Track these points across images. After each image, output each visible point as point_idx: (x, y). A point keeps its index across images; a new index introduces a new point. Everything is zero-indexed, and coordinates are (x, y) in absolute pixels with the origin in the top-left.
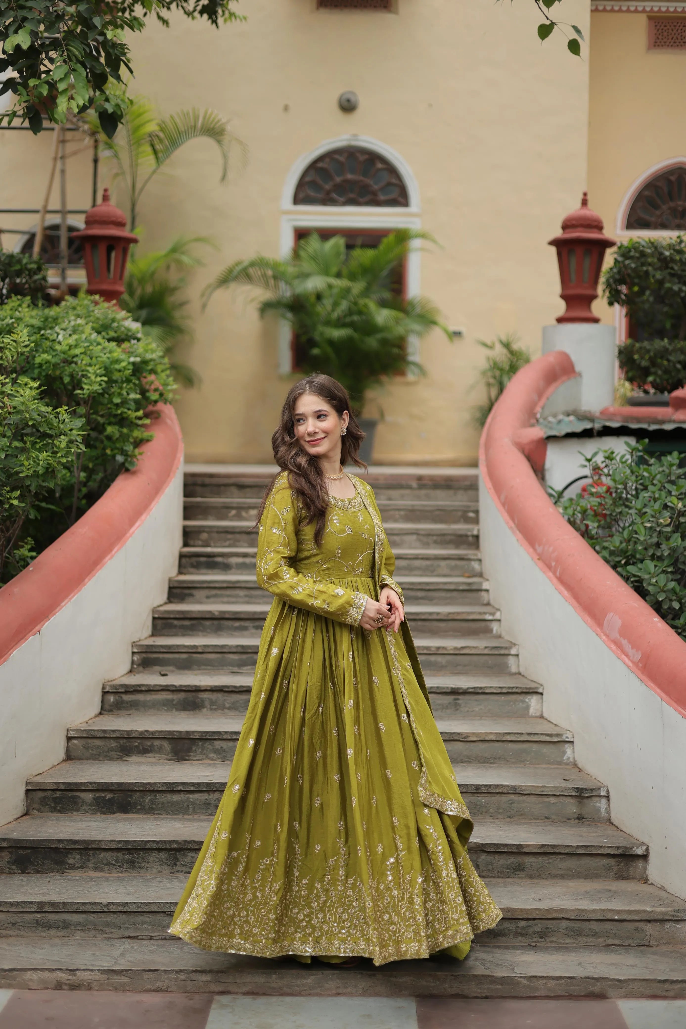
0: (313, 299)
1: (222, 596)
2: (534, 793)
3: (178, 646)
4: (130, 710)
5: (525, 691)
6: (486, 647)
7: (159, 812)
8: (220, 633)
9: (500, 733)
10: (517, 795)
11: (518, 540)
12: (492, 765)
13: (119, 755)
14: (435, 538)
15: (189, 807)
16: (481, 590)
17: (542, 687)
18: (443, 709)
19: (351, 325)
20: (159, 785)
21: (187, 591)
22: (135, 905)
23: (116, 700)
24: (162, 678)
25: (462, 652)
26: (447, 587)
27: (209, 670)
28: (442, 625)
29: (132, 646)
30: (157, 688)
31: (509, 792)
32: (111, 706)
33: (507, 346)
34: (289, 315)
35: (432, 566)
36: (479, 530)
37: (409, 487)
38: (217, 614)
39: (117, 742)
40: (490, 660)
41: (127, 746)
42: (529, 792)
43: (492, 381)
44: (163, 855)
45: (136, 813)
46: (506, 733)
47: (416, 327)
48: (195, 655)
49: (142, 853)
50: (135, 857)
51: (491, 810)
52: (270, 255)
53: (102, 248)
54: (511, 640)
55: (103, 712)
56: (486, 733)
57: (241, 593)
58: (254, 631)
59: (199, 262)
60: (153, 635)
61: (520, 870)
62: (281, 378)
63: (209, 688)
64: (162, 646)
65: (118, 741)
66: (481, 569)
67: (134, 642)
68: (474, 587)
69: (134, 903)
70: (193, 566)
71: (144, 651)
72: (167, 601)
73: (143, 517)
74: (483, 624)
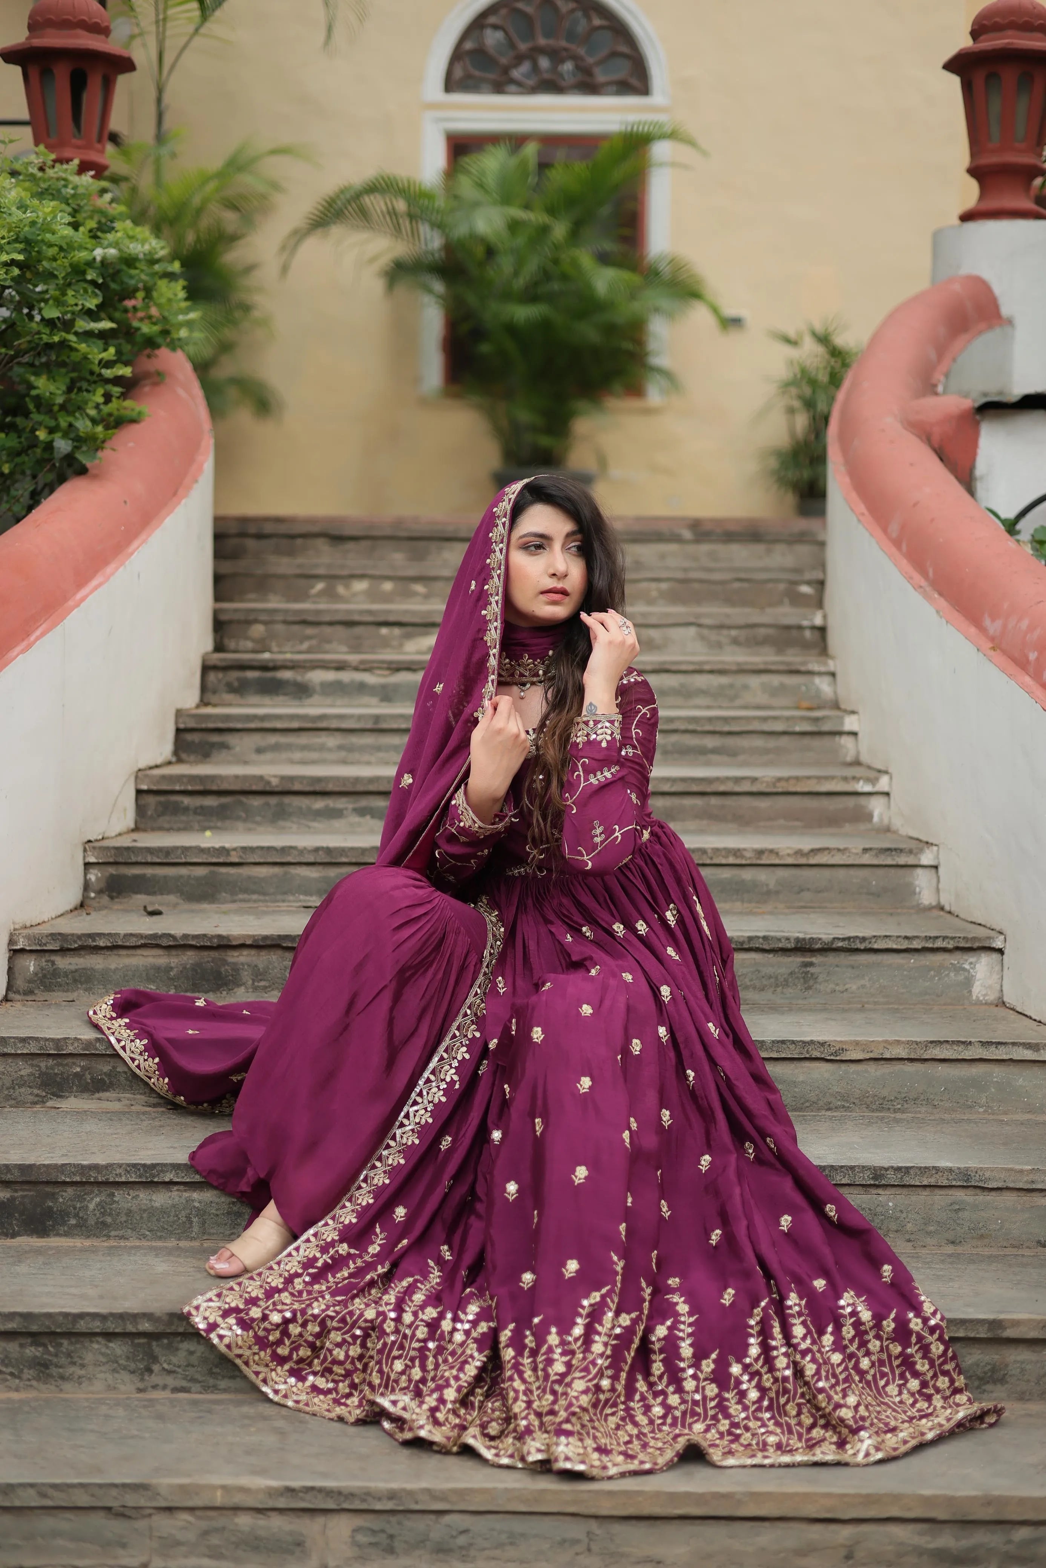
0: (479, 251)
1: (289, 747)
2: (1011, 1185)
3: (186, 849)
4: (73, 991)
5: (962, 944)
6: (865, 850)
7: (121, 1233)
8: (281, 823)
9: (917, 1043)
10: (970, 1192)
11: (938, 612)
12: (899, 1116)
13: (37, 1095)
14: (734, 633)
15: (191, 1222)
16: (840, 733)
17: (1002, 937)
18: (777, 986)
19: (550, 298)
20: (118, 1171)
21: (215, 738)
22: (32, 1492)
23: (42, 969)
24: (148, 919)
25: (813, 861)
26: (766, 727)
27: (255, 901)
28: (763, 804)
29: (85, 850)
30: (133, 942)
31: (954, 1183)
32: (30, 982)
33: (823, 339)
34: (439, 287)
35: (731, 686)
36: (825, 617)
37: (676, 539)
38: (275, 782)
39: (32, 1065)
40: (875, 879)
41: (56, 1074)
42: (1000, 1185)
43: (797, 404)
44: (118, 1348)
45: (66, 1234)
46: (932, 1042)
47: (664, 303)
48: (223, 870)
49: (65, 1342)
50: (49, 1353)
51: (909, 1227)
52: (401, 172)
53: (62, 74)
54: (915, 835)
55: (11, 995)
56: (886, 1041)
57: (331, 741)
58: (356, 819)
59: (275, 186)
60: (136, 829)
61: (995, 1382)
62: (424, 402)
63: (249, 942)
64: (149, 850)
65: (35, 1062)
66: (835, 693)
67: (90, 841)
68: (826, 727)
69: (32, 1485)
70: (232, 689)
71: (111, 860)
72: (174, 759)
73: (109, 569)
74: (851, 802)
